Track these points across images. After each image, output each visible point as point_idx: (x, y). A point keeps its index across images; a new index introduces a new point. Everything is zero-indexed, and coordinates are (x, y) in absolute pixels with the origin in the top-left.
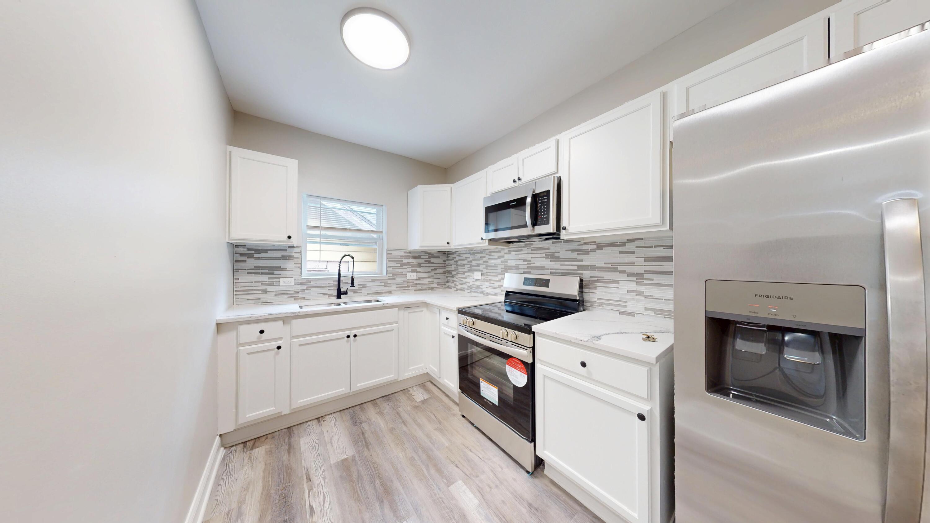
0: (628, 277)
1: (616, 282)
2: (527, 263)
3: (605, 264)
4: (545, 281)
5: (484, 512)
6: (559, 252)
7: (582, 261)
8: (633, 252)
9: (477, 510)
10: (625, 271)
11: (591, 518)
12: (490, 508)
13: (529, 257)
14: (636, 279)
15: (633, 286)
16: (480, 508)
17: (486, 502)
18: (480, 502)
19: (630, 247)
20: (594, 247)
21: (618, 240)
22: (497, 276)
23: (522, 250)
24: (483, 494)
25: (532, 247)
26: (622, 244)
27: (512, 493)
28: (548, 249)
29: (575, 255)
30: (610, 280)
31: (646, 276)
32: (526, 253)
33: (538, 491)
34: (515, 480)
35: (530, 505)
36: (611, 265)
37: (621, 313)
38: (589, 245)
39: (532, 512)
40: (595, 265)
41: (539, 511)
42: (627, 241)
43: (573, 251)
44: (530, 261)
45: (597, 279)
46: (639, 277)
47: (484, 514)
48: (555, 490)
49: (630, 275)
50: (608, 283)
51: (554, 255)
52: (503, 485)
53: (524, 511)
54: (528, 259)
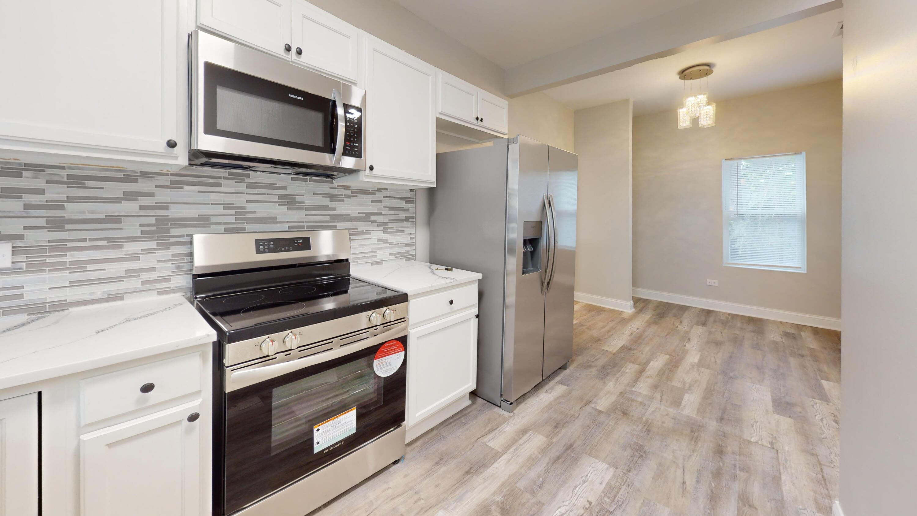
0: (378, 226)
1: (368, 233)
2: (236, 212)
3: (359, 213)
4: (301, 241)
5: (452, 503)
6: (304, 196)
7: (335, 209)
8: (381, 202)
9: (452, 511)
10: (376, 220)
11: (442, 427)
12: (446, 499)
13: (240, 201)
14: (384, 228)
15: (380, 235)
16: (448, 508)
17: (440, 502)
18: (441, 509)
19: (379, 196)
20: (349, 192)
21: (370, 187)
22: (121, 247)
23: (220, 185)
24: (430, 507)
25: (247, 180)
26: (373, 193)
27: (425, 478)
28: (284, 188)
29: (326, 202)
30: (364, 231)
31: (390, 225)
32: (234, 191)
33: (420, 457)
34: (406, 476)
35: (437, 464)
36: (365, 215)
37: (373, 264)
38: (343, 189)
39: (444, 462)
40: (350, 215)
41: (442, 457)
42: (377, 189)
43: (324, 195)
44: (243, 208)
45: (352, 231)
46: (384, 225)
47: (455, 503)
48: (418, 443)
49: (380, 224)
50: (361, 235)
51: (294, 199)
52: (415, 487)
53: (444, 469)
54: (237, 204)
